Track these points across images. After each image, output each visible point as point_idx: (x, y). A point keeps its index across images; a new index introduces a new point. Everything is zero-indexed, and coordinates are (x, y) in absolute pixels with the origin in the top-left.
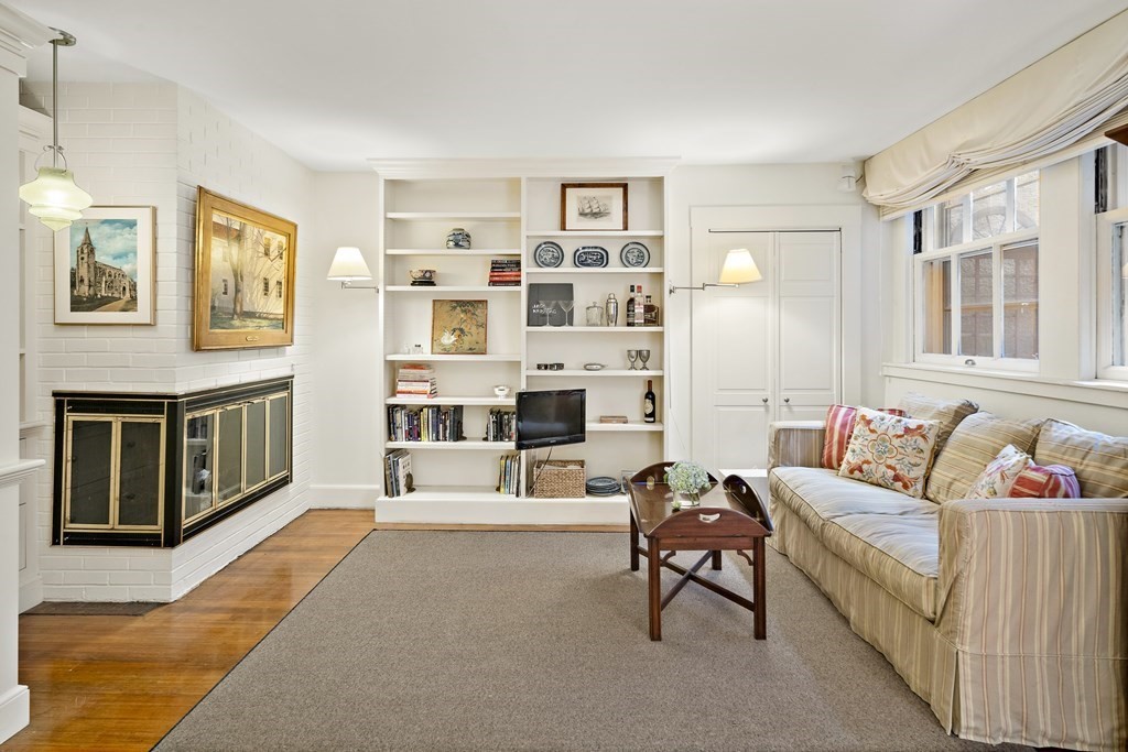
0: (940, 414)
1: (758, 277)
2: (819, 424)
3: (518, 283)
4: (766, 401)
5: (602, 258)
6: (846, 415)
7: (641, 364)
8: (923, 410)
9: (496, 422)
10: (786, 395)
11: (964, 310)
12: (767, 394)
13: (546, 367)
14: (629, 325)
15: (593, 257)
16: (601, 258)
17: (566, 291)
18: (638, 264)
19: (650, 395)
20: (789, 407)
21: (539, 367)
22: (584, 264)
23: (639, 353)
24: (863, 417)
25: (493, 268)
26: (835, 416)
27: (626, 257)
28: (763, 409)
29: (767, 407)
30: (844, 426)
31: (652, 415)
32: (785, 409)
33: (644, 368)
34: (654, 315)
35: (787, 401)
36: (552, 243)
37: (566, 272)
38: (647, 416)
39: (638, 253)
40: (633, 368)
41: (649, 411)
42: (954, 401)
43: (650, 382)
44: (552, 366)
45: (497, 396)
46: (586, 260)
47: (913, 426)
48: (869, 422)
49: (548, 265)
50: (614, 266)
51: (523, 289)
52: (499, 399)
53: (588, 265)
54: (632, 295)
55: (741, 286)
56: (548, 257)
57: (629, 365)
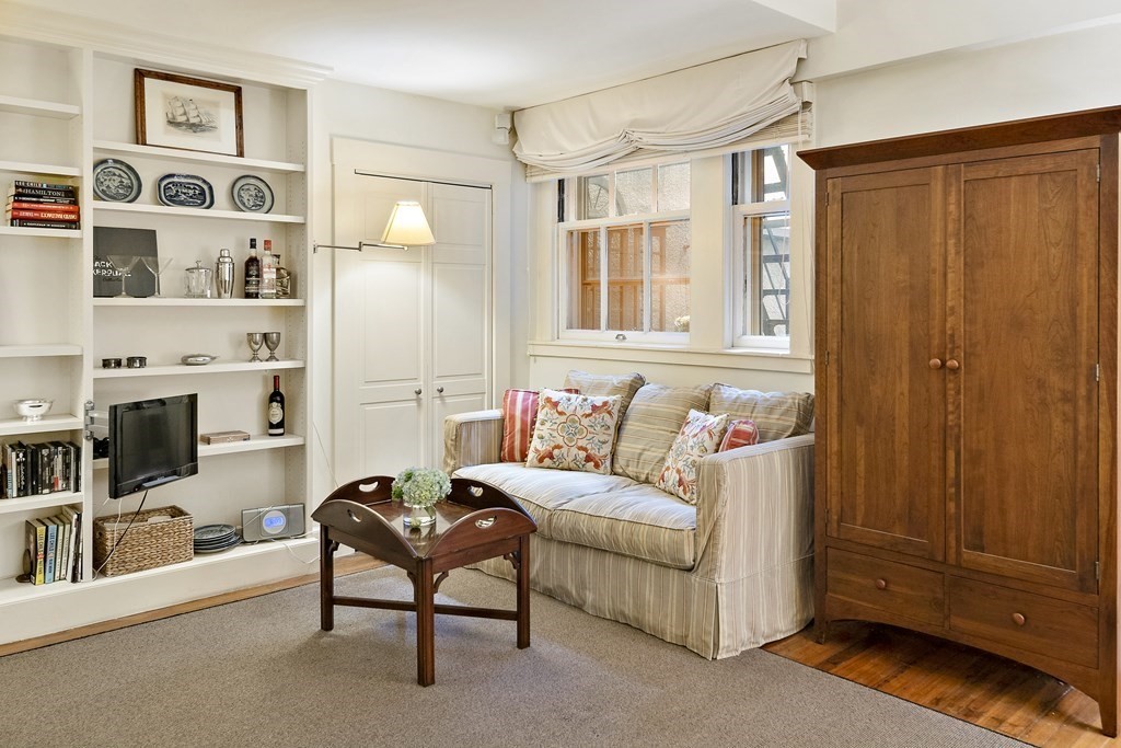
0: (615, 390)
1: (429, 239)
2: (496, 413)
3: (75, 224)
4: (419, 393)
5: (203, 192)
6: (525, 400)
7: (264, 352)
8: (597, 388)
9: (25, 463)
10: (439, 383)
11: (610, 283)
12: (420, 384)
13: (118, 363)
14: (248, 296)
15: (187, 191)
16: (201, 195)
17: (145, 241)
18: (257, 207)
19: (276, 397)
20: (442, 398)
21: (106, 364)
22: (173, 200)
23: (265, 336)
24: (548, 400)
25: (18, 195)
26: (514, 402)
27: (239, 196)
28: (414, 404)
29: (418, 401)
30: (525, 411)
31: (280, 425)
32: (438, 402)
33: (272, 358)
34: (290, 284)
35: (441, 391)
36: (122, 163)
37: (143, 211)
38: (272, 426)
39: (253, 192)
40: (254, 359)
41: (276, 420)
42: (625, 375)
43: (276, 379)
44: (131, 362)
45: (21, 418)
46: (177, 195)
47: (599, 404)
48: (556, 404)
49: (114, 198)
50: (222, 210)
51: (86, 234)
52: (29, 423)
53: (182, 203)
54: (253, 253)
55: (410, 251)
56: (114, 184)
57: (249, 354)
